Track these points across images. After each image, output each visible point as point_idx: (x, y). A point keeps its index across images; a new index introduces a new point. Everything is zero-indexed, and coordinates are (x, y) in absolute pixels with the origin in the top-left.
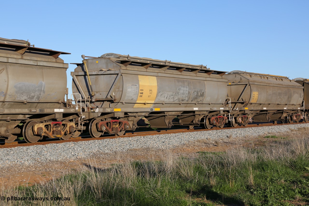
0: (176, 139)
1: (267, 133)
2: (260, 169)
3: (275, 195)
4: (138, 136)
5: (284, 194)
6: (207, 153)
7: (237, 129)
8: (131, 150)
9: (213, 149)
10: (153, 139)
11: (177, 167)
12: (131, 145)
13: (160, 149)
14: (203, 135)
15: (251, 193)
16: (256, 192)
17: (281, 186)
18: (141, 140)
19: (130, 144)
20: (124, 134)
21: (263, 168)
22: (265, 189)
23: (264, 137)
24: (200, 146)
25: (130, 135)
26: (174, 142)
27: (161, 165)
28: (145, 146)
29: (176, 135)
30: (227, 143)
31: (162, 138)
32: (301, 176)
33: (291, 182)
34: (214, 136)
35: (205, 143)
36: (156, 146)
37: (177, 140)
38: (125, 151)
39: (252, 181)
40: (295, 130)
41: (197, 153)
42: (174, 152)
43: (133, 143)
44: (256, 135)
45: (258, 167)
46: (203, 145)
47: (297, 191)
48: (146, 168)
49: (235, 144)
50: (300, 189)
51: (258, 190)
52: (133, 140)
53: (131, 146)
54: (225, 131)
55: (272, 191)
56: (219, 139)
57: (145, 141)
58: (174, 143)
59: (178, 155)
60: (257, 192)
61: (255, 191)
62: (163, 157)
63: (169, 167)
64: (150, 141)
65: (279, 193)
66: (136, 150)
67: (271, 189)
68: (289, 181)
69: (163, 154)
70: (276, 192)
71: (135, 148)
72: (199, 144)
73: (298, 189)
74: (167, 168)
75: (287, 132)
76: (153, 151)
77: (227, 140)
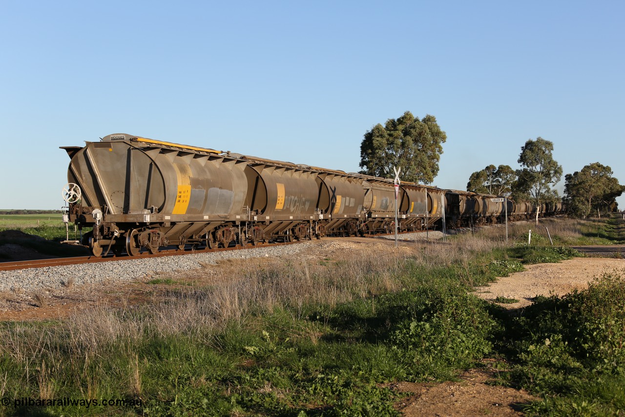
1: (151, 273)
2: (152, 355)
3: (191, 411)
5: (208, 408)
9: (29, 314)
14: (3, 281)
15: (138, 413)
16: (148, 409)
17: (201, 392)
21: (158, 354)
22: (167, 401)
23: (145, 283)
30: (62, 298)
32: (238, 367)
33: (219, 380)
34: (31, 282)
35: (7, 300)
39: (139, 386)
40: (210, 265)
44: (127, 277)
45: (149, 353)
46: (4, 304)
47: (235, 401)
49: (83, 300)
51: (152, 405)
54: (56, 269)
55: (184, 403)
56: (43, 291)
60: (151, 410)
61: (145, 407)
65: (198, 407)
67: (182, 400)
68: (216, 378)
70: (191, 405)
73: (237, 395)
75: (196, 270)
77: (61, 290)
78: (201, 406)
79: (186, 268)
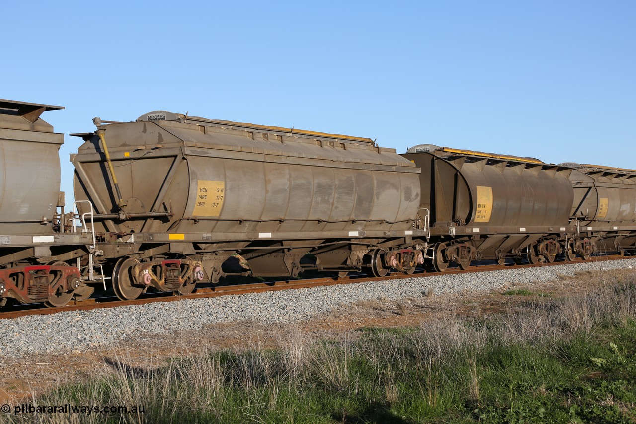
0: (311, 300)
1: (508, 284)
2: (494, 364)
3: (527, 420)
4: (226, 295)
5: (545, 417)
6: (380, 330)
7: (445, 277)
8: (211, 327)
9: (392, 321)
10: (260, 300)
11: (313, 362)
12: (210, 314)
13: (276, 323)
14: (370, 291)
15: (475, 418)
16: (484, 415)
17: (539, 401)
18: (233, 305)
19: (209, 312)
20: (194, 291)
21: (500, 362)
22: (505, 408)
23: (502, 294)
24: (363, 316)
25: (209, 293)
26: (307, 307)
27: (277, 359)
28: (243, 318)
29: (311, 292)
30: (423, 307)
31: (279, 298)
32: (581, 379)
33: (560, 390)
34: (395, 292)
35: (374, 308)
36: (267, 317)
37: (313, 301)
38: (198, 329)
39: (477, 391)
40: (568, 277)
41: (357, 330)
42: (307, 329)
43: (216, 311)
44: (484, 288)
45: (490, 360)
46: (371, 312)
47: (574, 412)
48: (244, 367)
49: (441, 310)
50: (579, 405)
51: (489, 411)
52: (215, 304)
53: (211, 318)
54: (417, 280)
55: (520, 411)
56: (406, 300)
57: (243, 306)
58: (307, 309)
59: (316, 336)
60: (488, 415)
61: (483, 413)
62: (283, 341)
63: (295, 362)
64: (253, 306)
65: (534, 415)
66: (223, 325)
67: (519, 408)
68: (557, 388)
69: (282, 335)
70: (527, 414)
71: (219, 321)
72: (361, 310)
73: (576, 406)
74: (290, 364)
75: (553, 282)
76: (259, 327)
77: (422, 300)
78: (538, 415)
79: (543, 279)
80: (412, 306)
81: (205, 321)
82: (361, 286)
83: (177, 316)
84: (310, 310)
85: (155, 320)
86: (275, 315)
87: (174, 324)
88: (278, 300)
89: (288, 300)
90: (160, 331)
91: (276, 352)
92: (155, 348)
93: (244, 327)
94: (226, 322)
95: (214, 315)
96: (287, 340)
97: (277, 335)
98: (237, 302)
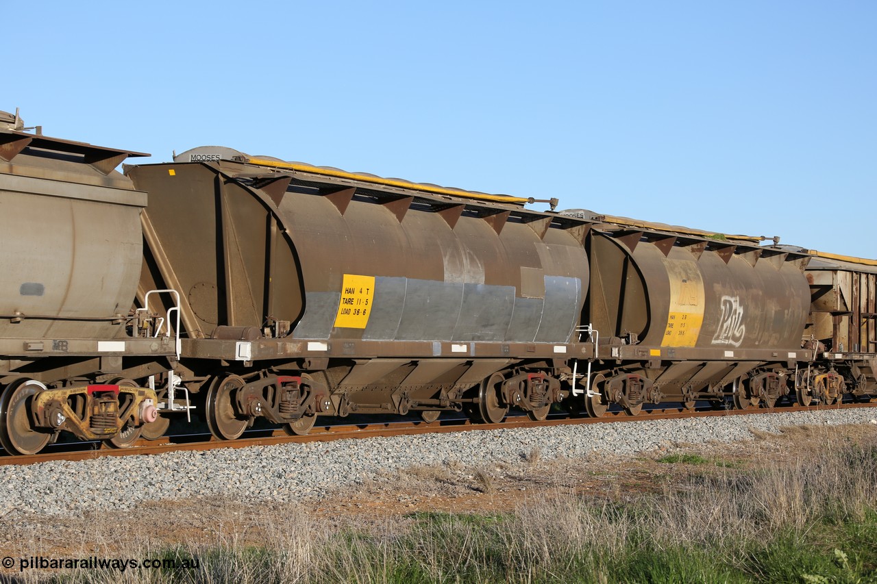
0: (328, 462)
1: (667, 444)
4: (180, 451)
6: (445, 517)
8: (152, 506)
9: (466, 503)
10: (240, 461)
11: (327, 571)
12: (150, 484)
13: (266, 502)
14: (432, 449)
18: (191, 468)
19: (149, 480)
23: (657, 461)
24: (418, 492)
26: (321, 475)
27: (266, 565)
28: (208, 491)
29: (329, 449)
30: (521, 480)
31: (273, 458)
34: (474, 452)
35: (436, 479)
36: (251, 490)
37: (332, 465)
38: (127, 510)
40: (769, 435)
41: (406, 516)
42: (321, 513)
43: (160, 478)
44: (628, 451)
46: (432, 486)
48: (205, 577)
49: (551, 484)
52: (160, 466)
53: (152, 490)
54: (513, 433)
56: (492, 467)
57: (209, 471)
58: (321, 478)
59: (336, 526)
62: (276, 534)
63: (297, 569)
64: (227, 472)
66: (173, 503)
69: (276, 522)
71: (166, 497)
72: (414, 482)
74: (287, 574)
75: (744, 442)
76: (235, 508)
77: (520, 467)
79: (726, 438)
80: (502, 477)
81: (140, 495)
82: (415, 441)
83: (91, 486)
84: (325, 479)
85: (51, 492)
86: (264, 487)
87: (86, 499)
88: (271, 461)
89: (289, 461)
90: (59, 512)
91: (263, 552)
92: (49, 541)
93: (209, 507)
94: (178, 499)
95: (157, 485)
96: (283, 532)
97: (266, 521)
98: (198, 464)
